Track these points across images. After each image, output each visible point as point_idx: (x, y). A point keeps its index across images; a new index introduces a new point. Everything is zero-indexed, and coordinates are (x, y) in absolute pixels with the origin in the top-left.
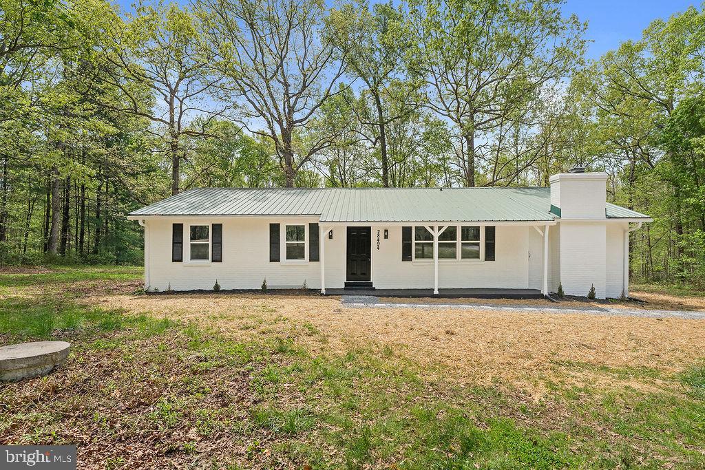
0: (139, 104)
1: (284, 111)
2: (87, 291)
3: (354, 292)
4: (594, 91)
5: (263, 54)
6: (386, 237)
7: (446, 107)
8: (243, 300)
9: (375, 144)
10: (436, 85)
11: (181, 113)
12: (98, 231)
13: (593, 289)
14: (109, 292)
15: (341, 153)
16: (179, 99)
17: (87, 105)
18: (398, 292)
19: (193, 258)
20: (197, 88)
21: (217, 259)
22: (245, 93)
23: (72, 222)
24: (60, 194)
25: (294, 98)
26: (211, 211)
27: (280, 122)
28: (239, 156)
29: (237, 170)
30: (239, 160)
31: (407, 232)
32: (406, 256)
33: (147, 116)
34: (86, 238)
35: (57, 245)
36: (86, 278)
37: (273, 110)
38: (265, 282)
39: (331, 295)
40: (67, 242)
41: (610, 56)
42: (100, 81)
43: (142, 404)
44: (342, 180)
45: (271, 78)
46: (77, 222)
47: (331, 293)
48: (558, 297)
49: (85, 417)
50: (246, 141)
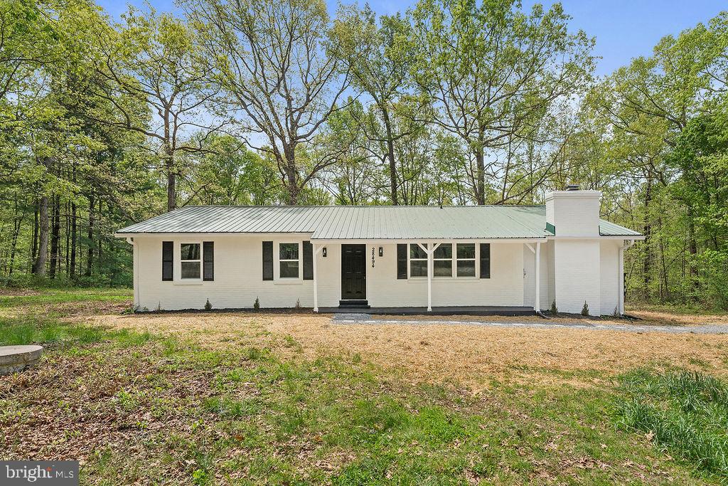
0: (133, 118)
1: (287, 126)
2: (73, 312)
3: (348, 310)
4: (608, 108)
5: (262, 67)
6: (381, 255)
7: (454, 123)
8: (233, 318)
9: (383, 161)
10: (444, 101)
11: (176, 128)
12: (90, 252)
13: (586, 306)
14: (97, 312)
15: (351, 170)
16: (173, 114)
17: (73, 120)
18: (392, 310)
19: (184, 276)
20: (192, 103)
21: (209, 277)
22: (246, 107)
23: (63, 242)
24: (48, 212)
25: (297, 113)
26: (202, 229)
27: (282, 138)
28: (243, 173)
29: (240, 188)
30: (242, 177)
31: (401, 249)
32: (402, 273)
33: (141, 131)
34: (77, 260)
35: (45, 267)
36: (75, 299)
37: (275, 125)
38: (257, 301)
39: (324, 313)
40: (57, 264)
41: (622, 72)
42: (90, 94)
43: (106, 395)
44: (352, 199)
45: (272, 92)
46: (68, 242)
47: (324, 311)
48: (551, 313)
49: (50, 404)
50: (250, 157)
